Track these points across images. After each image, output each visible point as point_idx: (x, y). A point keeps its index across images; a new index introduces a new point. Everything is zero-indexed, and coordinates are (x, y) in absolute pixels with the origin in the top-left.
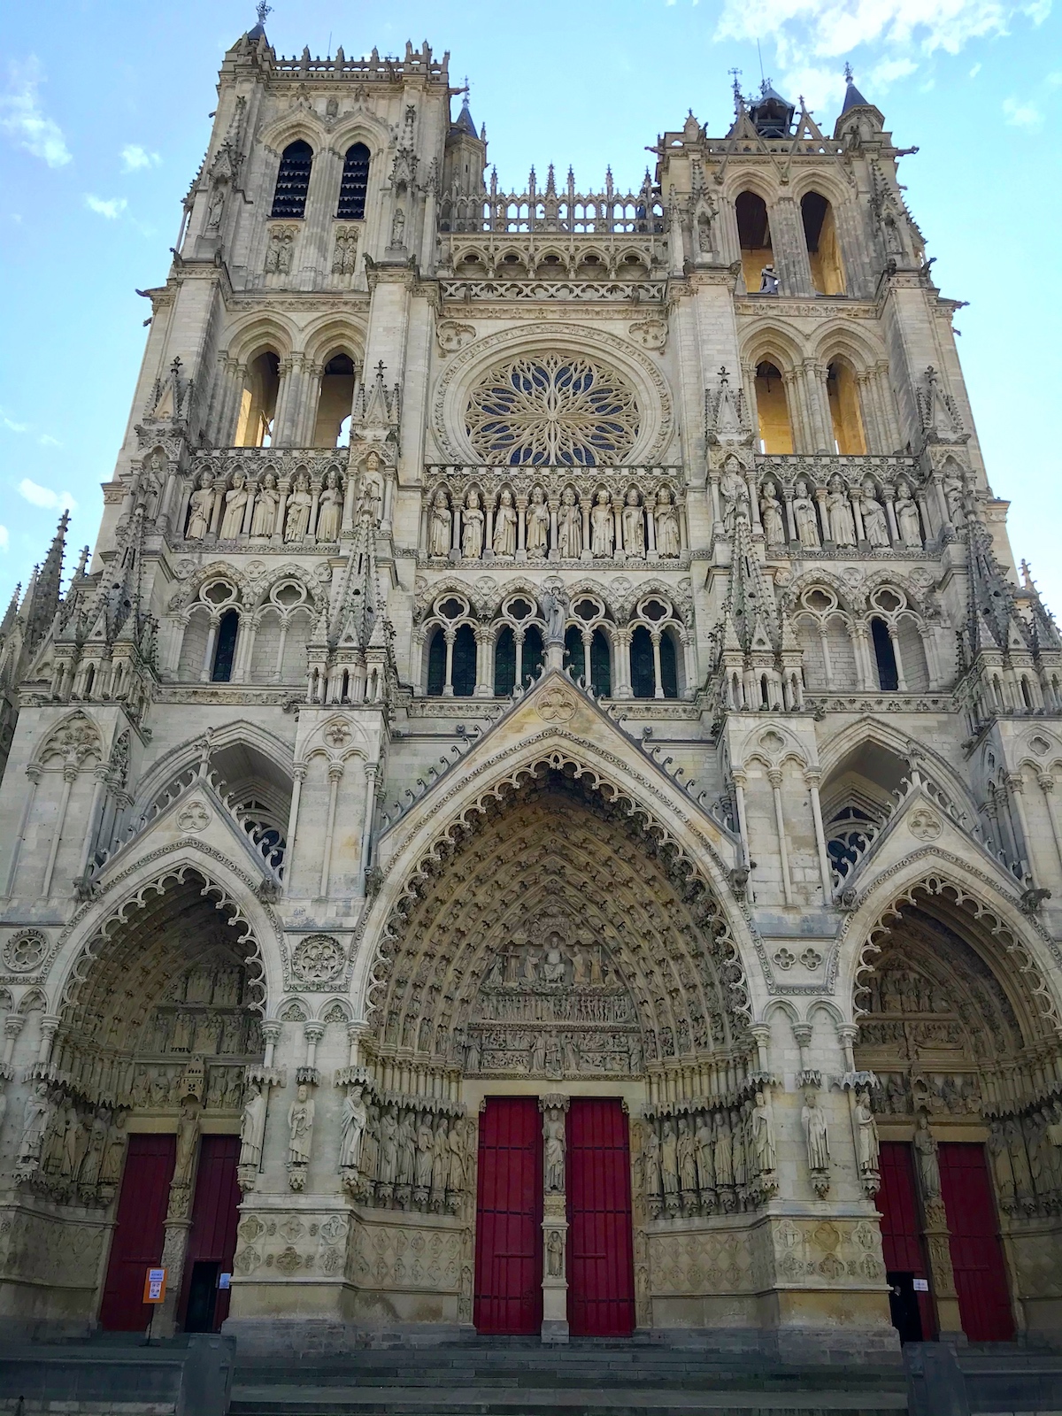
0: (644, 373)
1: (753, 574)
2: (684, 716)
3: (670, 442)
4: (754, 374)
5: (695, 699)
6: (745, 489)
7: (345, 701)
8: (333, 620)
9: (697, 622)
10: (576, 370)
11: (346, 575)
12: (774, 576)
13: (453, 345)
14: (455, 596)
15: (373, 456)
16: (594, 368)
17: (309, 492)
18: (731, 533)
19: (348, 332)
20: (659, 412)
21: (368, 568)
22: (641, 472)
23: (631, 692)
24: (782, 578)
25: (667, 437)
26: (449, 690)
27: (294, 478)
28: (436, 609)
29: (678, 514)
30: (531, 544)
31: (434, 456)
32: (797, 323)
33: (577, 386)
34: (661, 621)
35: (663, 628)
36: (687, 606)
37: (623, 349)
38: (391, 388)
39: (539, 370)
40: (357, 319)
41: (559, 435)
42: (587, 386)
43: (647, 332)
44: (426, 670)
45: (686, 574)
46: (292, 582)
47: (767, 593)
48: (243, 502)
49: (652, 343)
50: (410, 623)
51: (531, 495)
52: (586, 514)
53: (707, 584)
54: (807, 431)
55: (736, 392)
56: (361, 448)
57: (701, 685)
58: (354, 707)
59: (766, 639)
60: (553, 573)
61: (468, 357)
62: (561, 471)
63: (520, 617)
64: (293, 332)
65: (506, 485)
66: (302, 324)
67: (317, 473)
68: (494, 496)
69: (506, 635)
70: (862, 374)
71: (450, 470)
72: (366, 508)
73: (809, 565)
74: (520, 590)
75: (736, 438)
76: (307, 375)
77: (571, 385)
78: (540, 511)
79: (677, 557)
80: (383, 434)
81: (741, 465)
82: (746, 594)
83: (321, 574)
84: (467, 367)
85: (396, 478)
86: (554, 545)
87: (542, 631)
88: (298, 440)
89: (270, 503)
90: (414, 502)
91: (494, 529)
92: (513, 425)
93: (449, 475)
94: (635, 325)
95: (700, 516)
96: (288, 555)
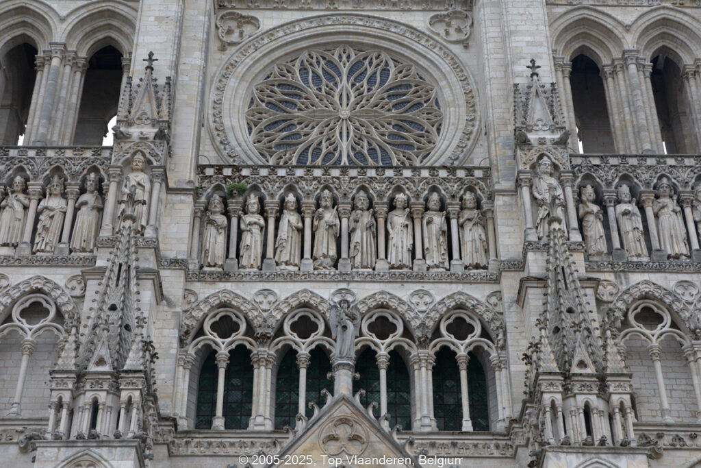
0: (446, 67)
1: (571, 286)
2: (496, 454)
3: (476, 141)
4: (569, 69)
5: (508, 433)
6: (559, 192)
7: (93, 437)
8: (83, 340)
9: (509, 342)
10: (371, 63)
11: (101, 289)
12: (596, 289)
13: (235, 37)
14: (230, 312)
15: (139, 157)
16: (391, 63)
17: (64, 195)
18: (545, 240)
19: (115, 23)
20: (463, 109)
21: (128, 279)
22: (443, 174)
23: (434, 424)
24: (606, 292)
25: (473, 136)
26: (219, 422)
27: (48, 180)
28: (207, 328)
29: (485, 218)
30: (319, 252)
31: (210, 156)
32: (617, 13)
33: (371, 81)
34: (468, 341)
35: (471, 348)
36: (498, 324)
37: (423, 42)
38: (162, 81)
39: (330, 63)
40: (126, 9)
41: (352, 134)
42: (383, 82)
43: (449, 24)
44: (194, 400)
45: (496, 288)
46: (39, 298)
47: (588, 308)
49: (454, 36)
50: (175, 344)
51: (318, 199)
52: (381, 221)
53: (520, 299)
54: (630, 129)
55: (548, 87)
56: (126, 146)
57: (516, 415)
58: (102, 444)
59: (588, 361)
60: (343, 285)
61: (250, 51)
62: (353, 173)
63: (304, 336)
64: (54, 21)
65: (291, 189)
66: (63, 13)
67: (73, 176)
68: (277, 199)
69: (288, 358)
70: (690, 68)
71: (227, 172)
72: (129, 212)
73: (636, 278)
74: (305, 305)
75: (548, 136)
76: (68, 69)
77: (365, 81)
78: (329, 216)
79: (485, 268)
80: (151, 132)
81: (555, 166)
82: (564, 309)
83: (73, 289)
84: (249, 61)
85: (165, 180)
86: (344, 255)
87: (330, 352)
88: (55, 138)
89: (18, 207)
90: (185, 207)
91: (276, 236)
92: (300, 123)
93: (226, 177)
94: (436, 16)
95: (510, 222)
96: (36, 266)
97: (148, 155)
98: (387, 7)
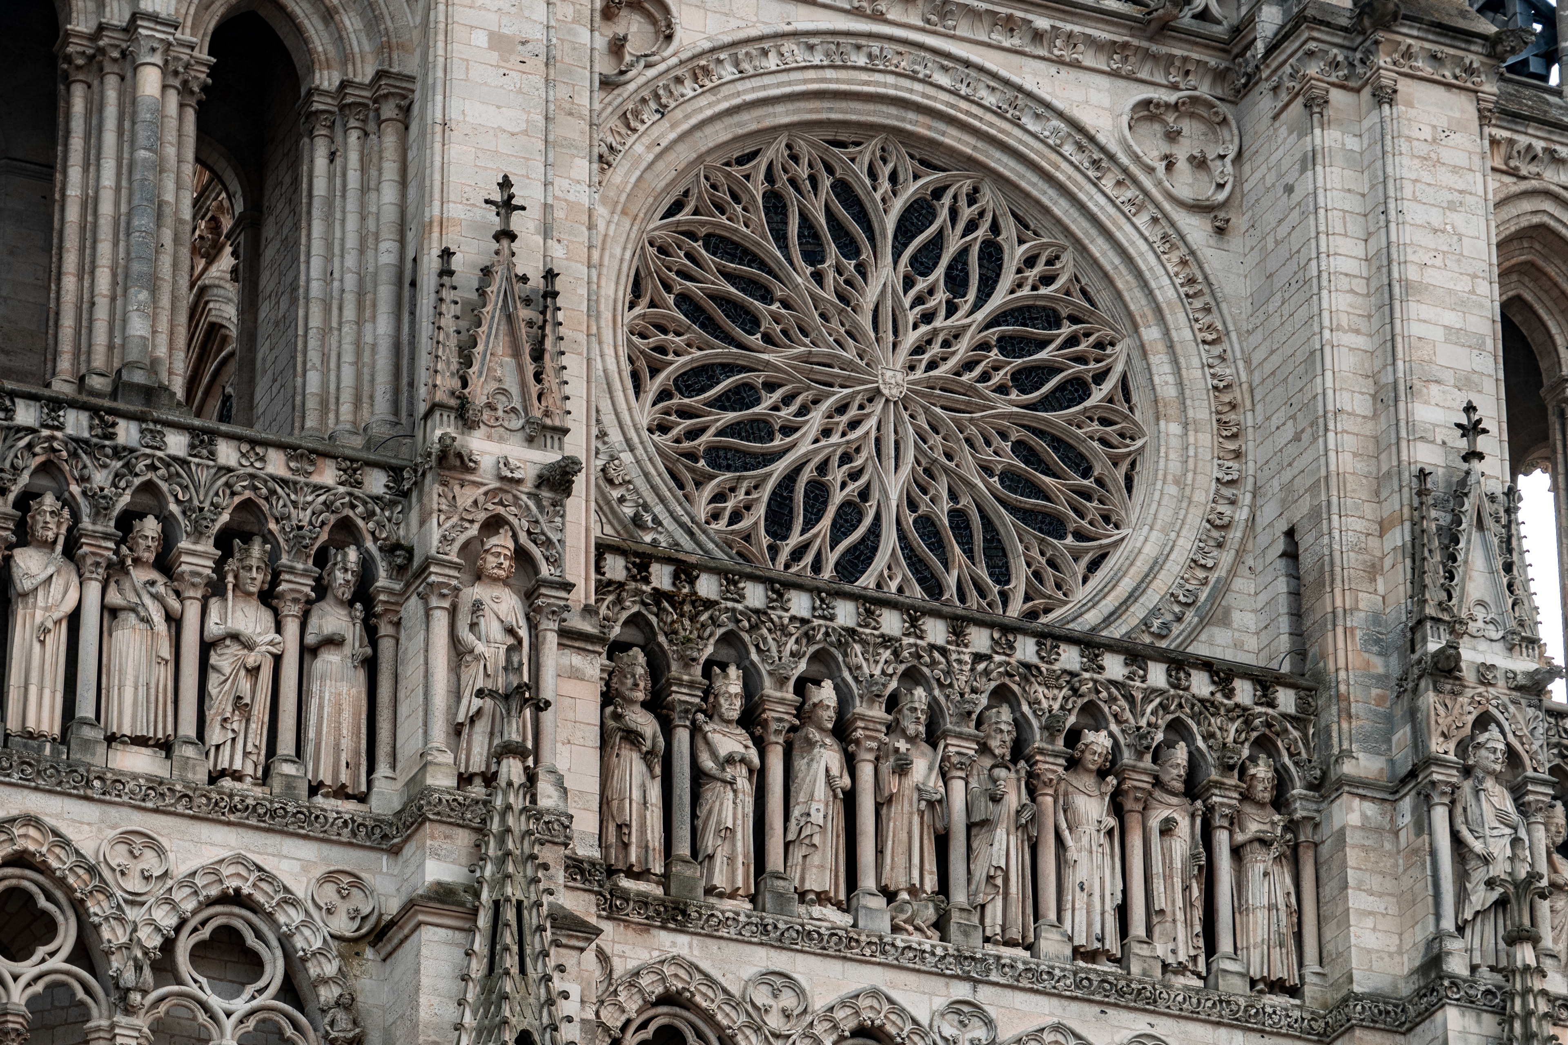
0: (1166, 288)
3: (1240, 554)
10: (953, 217)
14: (682, 1021)
18: (1487, 978)
22: (1202, 685)
33: (956, 277)
37: (1108, 185)
39: (845, 191)
41: (908, 452)
42: (986, 287)
43: (1172, 136)
46: (239, 919)
48: (69, 605)
49: (1188, 182)
52: (1047, 801)
56: (466, 496)
60: (962, 991)
62: (979, 639)
67: (298, 539)
68: (789, 690)
71: (662, 578)
74: (872, 1034)
75: (1501, 661)
76: (173, 101)
77: (940, 273)
78: (920, 769)
79: (1294, 992)
80: (525, 460)
81: (1512, 757)
84: (644, 152)
86: (959, 897)
89: (160, 621)
92: (771, 387)
93: (658, 595)
94: (1147, 103)
95: (1376, 882)
96: (229, 824)
97: (523, 538)
98: (1015, 42)
